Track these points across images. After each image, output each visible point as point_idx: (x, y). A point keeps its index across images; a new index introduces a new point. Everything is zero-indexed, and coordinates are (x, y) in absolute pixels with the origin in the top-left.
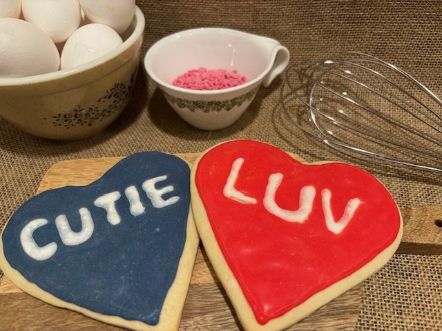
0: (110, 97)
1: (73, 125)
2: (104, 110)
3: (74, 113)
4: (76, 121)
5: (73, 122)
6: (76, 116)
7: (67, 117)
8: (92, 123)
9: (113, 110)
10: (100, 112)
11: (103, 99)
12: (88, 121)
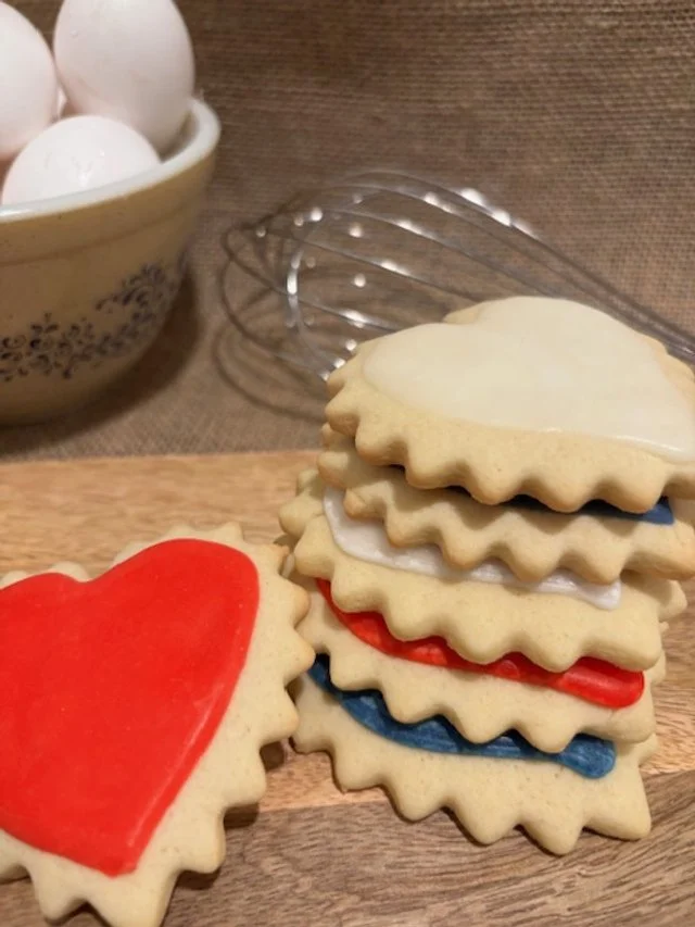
0: (126, 300)
1: (22, 373)
2: (107, 338)
3: (30, 335)
4: (33, 358)
5: (25, 362)
6: (33, 344)
7: (10, 343)
8: (72, 372)
9: (128, 341)
10: (96, 342)
11: (109, 304)
12: (64, 361)
